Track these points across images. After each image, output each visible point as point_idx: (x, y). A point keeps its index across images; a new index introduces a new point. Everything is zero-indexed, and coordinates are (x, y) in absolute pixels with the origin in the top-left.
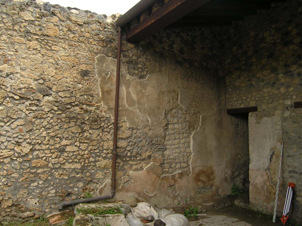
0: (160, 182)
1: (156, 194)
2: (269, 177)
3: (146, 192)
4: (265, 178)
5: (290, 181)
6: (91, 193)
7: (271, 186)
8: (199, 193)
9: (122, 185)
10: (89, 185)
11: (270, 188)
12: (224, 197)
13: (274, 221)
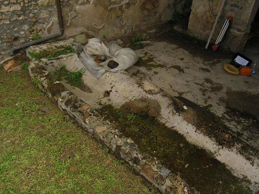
0: (107, 13)
1: (104, 26)
2: (210, 8)
3: (95, 25)
4: (207, 8)
5: (229, 14)
6: (39, 33)
7: (210, 16)
8: (144, 21)
9: (69, 21)
10: (35, 26)
11: (209, 18)
12: (165, 22)
13: (206, 47)
